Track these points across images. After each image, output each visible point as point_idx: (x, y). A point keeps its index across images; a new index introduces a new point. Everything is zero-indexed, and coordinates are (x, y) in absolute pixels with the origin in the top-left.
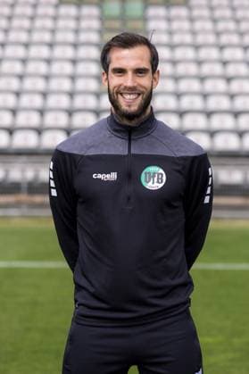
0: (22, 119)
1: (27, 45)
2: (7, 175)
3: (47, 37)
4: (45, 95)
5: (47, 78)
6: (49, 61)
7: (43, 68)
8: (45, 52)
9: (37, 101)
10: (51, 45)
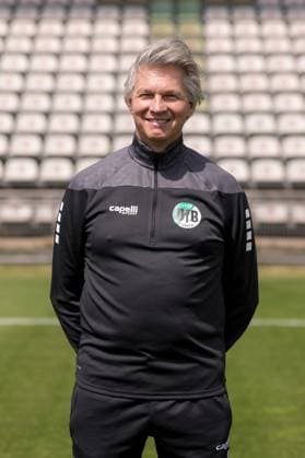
0: (53, 146)
1: (58, 55)
2: (34, 214)
3: (83, 45)
4: (80, 115)
5: (83, 94)
6: (85, 74)
7: (78, 83)
8: (80, 63)
9: (71, 124)
10: (88, 55)
